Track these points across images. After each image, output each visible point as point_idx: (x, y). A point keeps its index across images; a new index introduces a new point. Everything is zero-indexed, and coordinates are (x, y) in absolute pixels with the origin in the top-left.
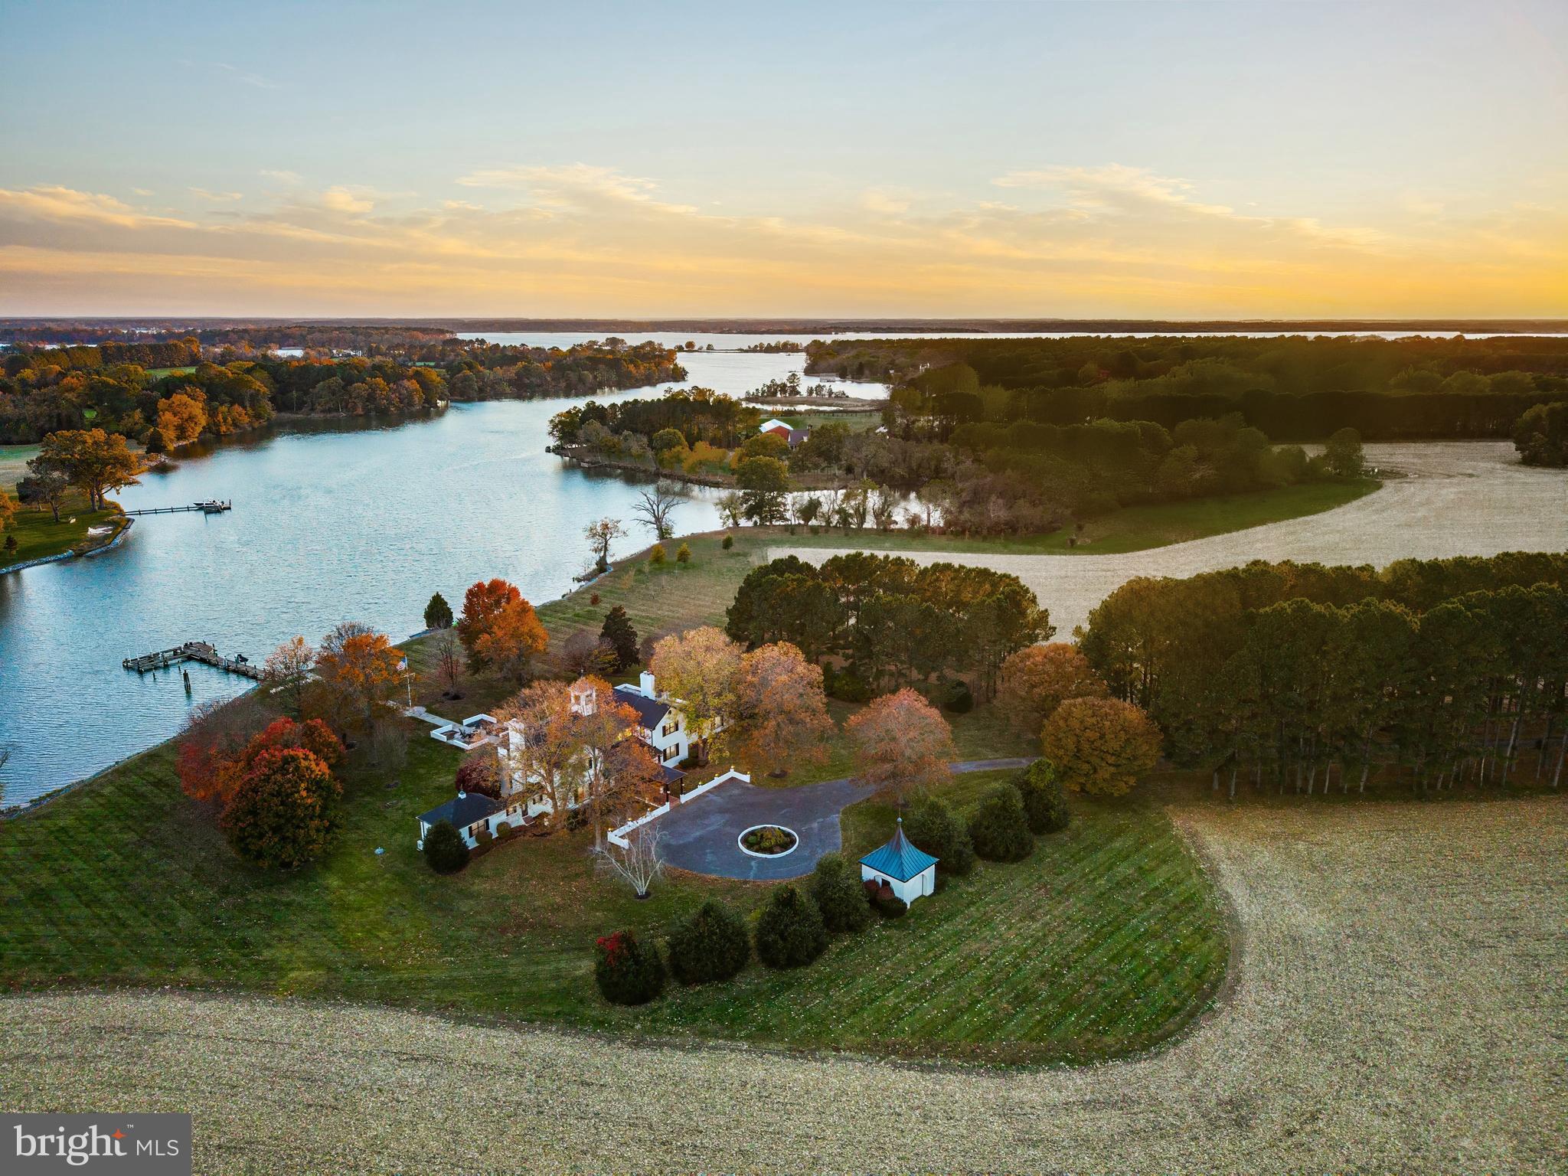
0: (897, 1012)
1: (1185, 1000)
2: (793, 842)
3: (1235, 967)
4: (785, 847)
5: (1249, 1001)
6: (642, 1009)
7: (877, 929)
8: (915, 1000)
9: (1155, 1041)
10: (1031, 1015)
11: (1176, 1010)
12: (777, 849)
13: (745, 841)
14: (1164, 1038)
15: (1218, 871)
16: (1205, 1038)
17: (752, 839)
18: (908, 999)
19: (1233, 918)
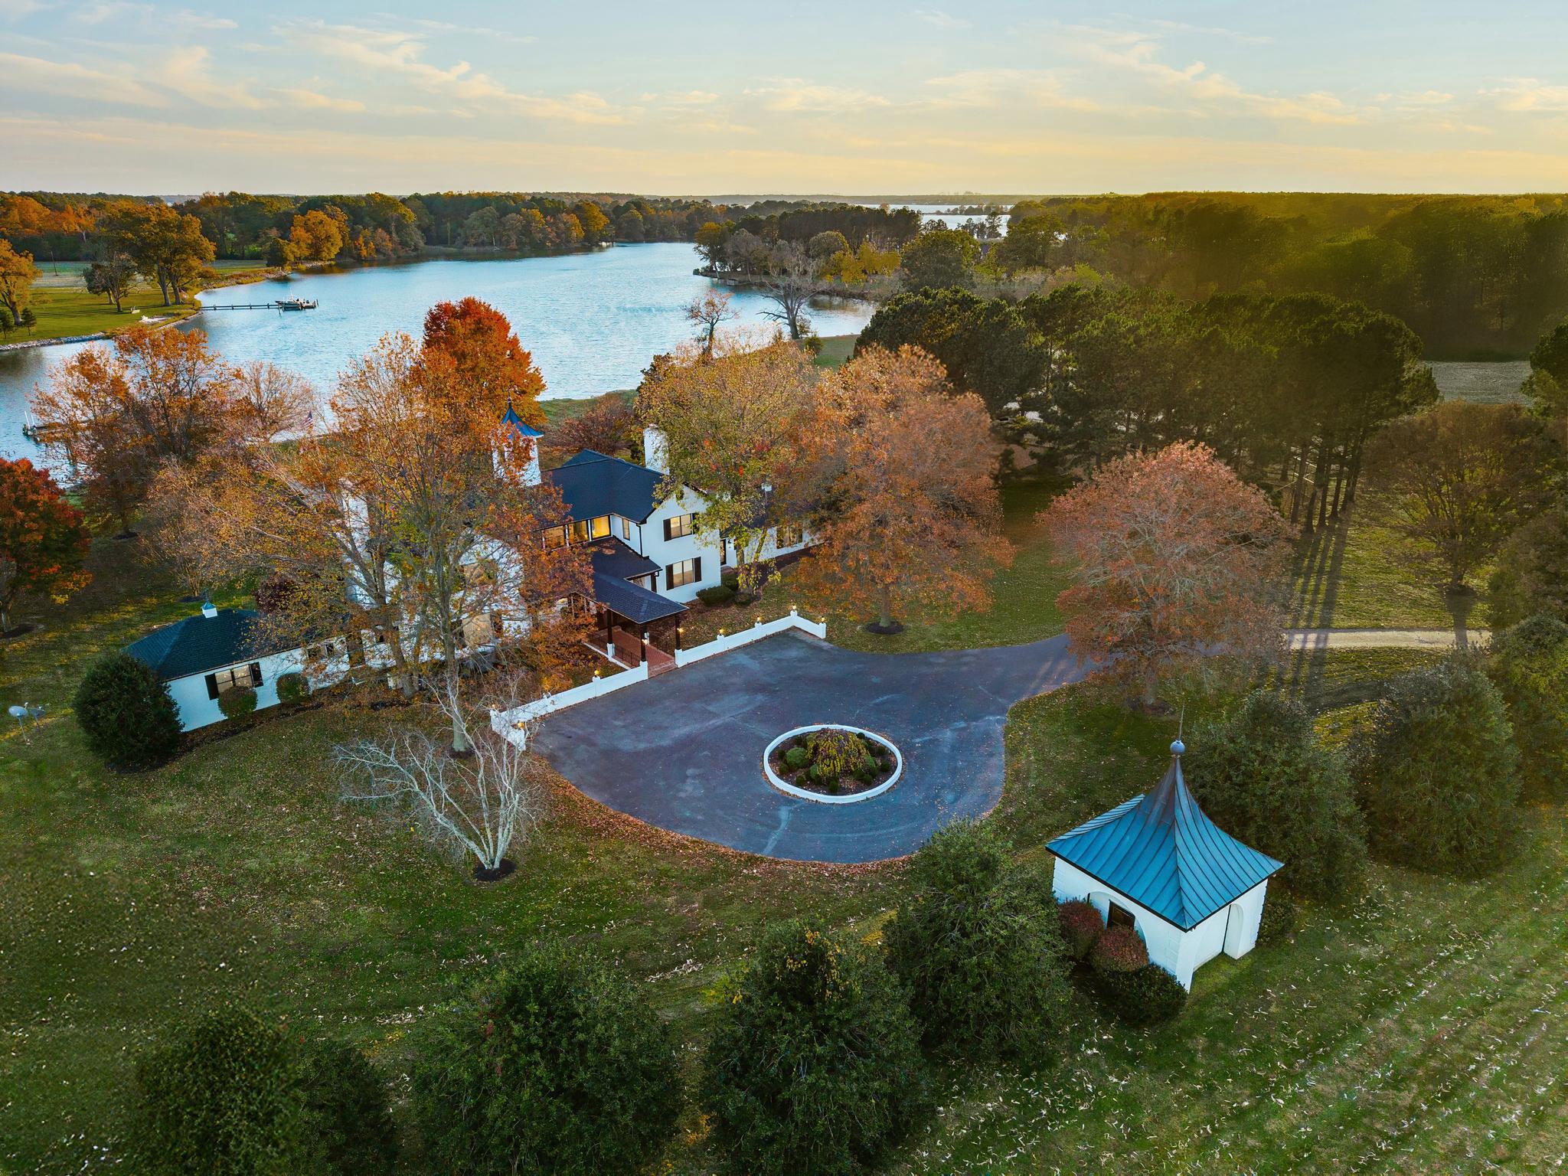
2: (887, 770)
4: (868, 778)
12: (848, 783)
13: (778, 756)
17: (794, 753)
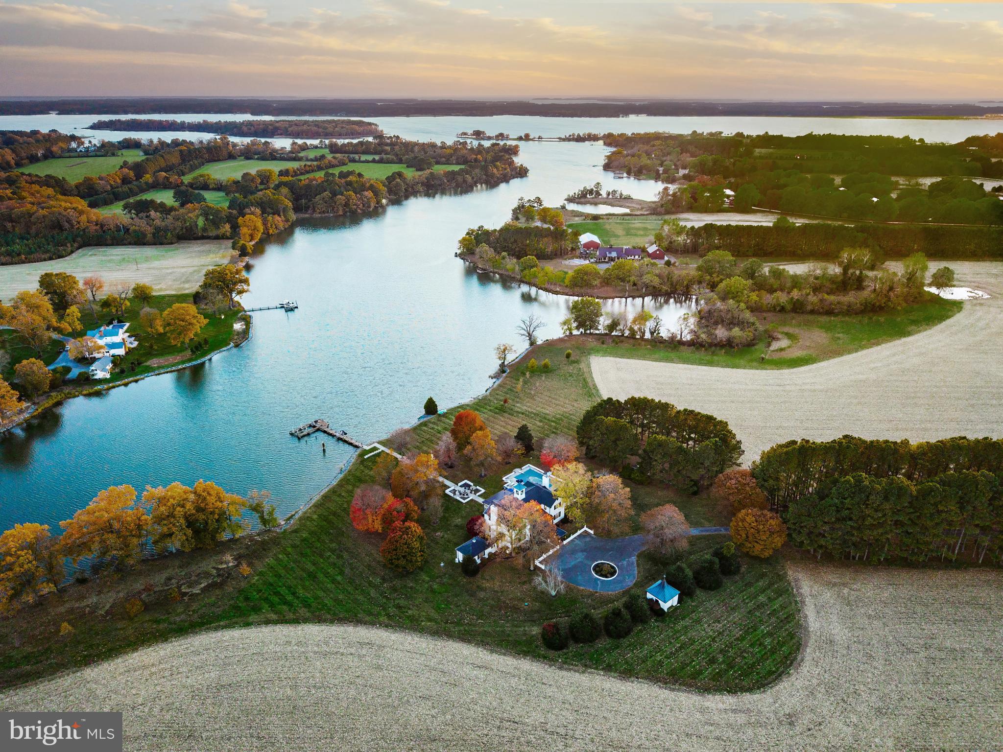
0: (660, 663)
1: (778, 668)
2: (615, 572)
3: (803, 654)
4: (612, 574)
5: (805, 670)
6: (560, 652)
7: (653, 622)
8: (669, 658)
9: (763, 686)
10: (715, 669)
11: (774, 672)
12: (609, 575)
13: (594, 569)
14: (767, 684)
15: (804, 602)
16: (784, 686)
17: (597, 568)
18: (665, 657)
19: (806, 629)
